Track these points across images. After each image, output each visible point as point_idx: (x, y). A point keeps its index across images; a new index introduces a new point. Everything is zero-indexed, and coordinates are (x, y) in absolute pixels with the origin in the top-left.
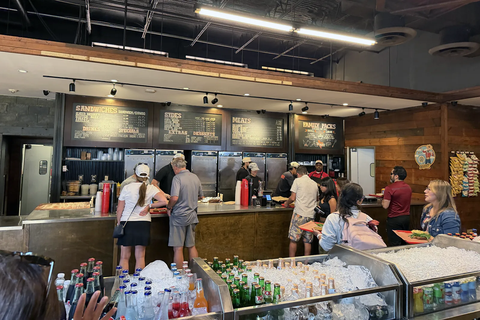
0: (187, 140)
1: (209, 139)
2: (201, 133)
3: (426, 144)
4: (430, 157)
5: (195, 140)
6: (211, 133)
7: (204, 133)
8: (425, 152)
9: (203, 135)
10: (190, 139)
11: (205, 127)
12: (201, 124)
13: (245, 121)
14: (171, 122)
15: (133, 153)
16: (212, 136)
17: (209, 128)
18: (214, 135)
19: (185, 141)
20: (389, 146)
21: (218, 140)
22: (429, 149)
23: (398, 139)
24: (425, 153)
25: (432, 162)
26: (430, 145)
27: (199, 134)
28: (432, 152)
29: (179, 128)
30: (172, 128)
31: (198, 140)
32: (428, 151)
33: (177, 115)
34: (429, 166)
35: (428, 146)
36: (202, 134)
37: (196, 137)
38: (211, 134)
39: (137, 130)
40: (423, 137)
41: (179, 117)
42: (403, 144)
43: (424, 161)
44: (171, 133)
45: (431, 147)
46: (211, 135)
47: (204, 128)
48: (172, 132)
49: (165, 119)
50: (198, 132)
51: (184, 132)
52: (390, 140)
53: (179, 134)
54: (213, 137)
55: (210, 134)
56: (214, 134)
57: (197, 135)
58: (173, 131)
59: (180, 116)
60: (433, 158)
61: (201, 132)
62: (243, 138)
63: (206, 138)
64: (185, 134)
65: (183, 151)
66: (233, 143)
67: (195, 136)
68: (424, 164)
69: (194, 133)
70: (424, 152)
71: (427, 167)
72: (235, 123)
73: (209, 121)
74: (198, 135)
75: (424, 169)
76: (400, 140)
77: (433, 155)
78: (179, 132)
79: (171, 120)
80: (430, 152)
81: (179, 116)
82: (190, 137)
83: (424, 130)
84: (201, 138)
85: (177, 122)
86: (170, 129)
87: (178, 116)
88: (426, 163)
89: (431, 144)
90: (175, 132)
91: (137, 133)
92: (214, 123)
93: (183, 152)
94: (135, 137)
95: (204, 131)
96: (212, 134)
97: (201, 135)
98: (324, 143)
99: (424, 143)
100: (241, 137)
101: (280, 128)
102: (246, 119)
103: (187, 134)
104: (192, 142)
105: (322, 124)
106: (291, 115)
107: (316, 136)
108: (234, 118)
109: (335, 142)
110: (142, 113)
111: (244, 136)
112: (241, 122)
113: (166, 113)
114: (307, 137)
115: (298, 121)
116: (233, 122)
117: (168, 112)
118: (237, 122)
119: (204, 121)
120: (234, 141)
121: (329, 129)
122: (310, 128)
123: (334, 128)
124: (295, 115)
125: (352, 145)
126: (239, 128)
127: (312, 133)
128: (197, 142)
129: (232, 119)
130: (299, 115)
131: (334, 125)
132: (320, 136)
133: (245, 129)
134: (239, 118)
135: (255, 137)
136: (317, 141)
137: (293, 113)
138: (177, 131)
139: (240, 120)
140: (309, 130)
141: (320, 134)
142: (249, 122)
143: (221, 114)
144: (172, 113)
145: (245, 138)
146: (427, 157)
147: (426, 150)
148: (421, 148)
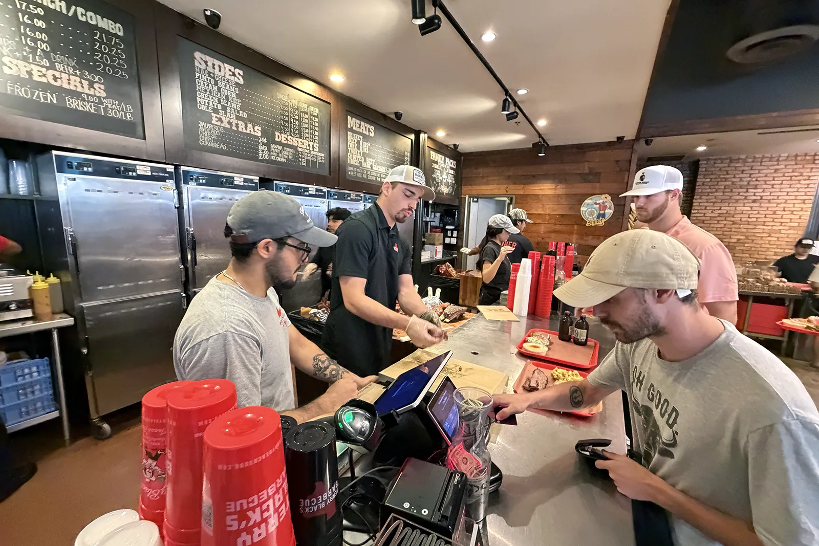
0: (263, 151)
1: (309, 158)
2: (292, 138)
3: (601, 194)
4: (605, 211)
5: (280, 155)
6: (311, 144)
7: (297, 139)
8: (599, 204)
9: (296, 145)
10: (269, 150)
11: (300, 125)
12: (292, 115)
13: (366, 131)
14: (216, 88)
15: (90, 169)
16: (313, 150)
17: (307, 131)
18: (317, 150)
19: (258, 154)
20: (538, 195)
21: (323, 161)
22: (605, 200)
23: (556, 187)
24: (598, 206)
25: (608, 217)
26: (607, 195)
27: (287, 139)
28: (609, 204)
29: (238, 112)
30: (220, 107)
31: (286, 157)
32: (603, 203)
33: (230, 70)
34: (603, 222)
35: (604, 196)
36: (294, 141)
37: (281, 148)
38: (311, 146)
39: (96, 86)
40: (598, 185)
41: (238, 81)
42: (563, 193)
43: (595, 215)
44: (219, 123)
45: (609, 198)
46: (311, 149)
47: (297, 127)
48: (220, 120)
49: (197, 75)
50: (286, 136)
51: (254, 128)
52: (542, 188)
53: (240, 129)
54: (315, 153)
55: (309, 145)
56: (317, 146)
57: (283, 141)
58: (223, 118)
59: (240, 78)
60: (609, 212)
61: (291, 136)
62: (364, 165)
63: (302, 154)
64: (256, 134)
65: (258, 178)
66: (349, 173)
67: (280, 143)
68: (595, 219)
69: (277, 136)
70: (596, 204)
71: (599, 223)
72: (351, 130)
73: (307, 113)
74: (286, 142)
75: (593, 225)
76: (558, 187)
77: (610, 208)
78: (241, 125)
79: (216, 83)
80: (606, 204)
81: (238, 76)
82: (267, 145)
83: (600, 175)
84: (291, 150)
85: (234, 95)
86: (216, 111)
87: (234, 75)
88: (598, 218)
89: (610, 195)
90: (229, 123)
91: (99, 98)
92: (316, 119)
93: (257, 181)
94: (93, 111)
95: (298, 136)
96: (313, 148)
97: (291, 144)
98: (448, 188)
99: (597, 192)
100: (360, 163)
101: (409, 155)
102: (368, 126)
103: (259, 134)
104: (273, 158)
105: (446, 158)
106: (423, 136)
107: (441, 176)
108: (349, 117)
109: (455, 187)
110: (116, 28)
111: (365, 161)
112: (361, 131)
113: (198, 55)
114: (434, 176)
115: (427, 148)
116: (349, 127)
117: (202, 52)
118: (354, 128)
119: (297, 109)
120: (351, 168)
121: (451, 168)
122: (436, 163)
123: (455, 167)
124: (426, 136)
125: (474, 193)
126: (358, 142)
127: (438, 171)
128: (284, 160)
129: (347, 120)
130: (429, 137)
131: (455, 162)
132: (445, 176)
133: (365, 146)
134: (359, 122)
135: (378, 165)
136: (442, 184)
137: (425, 133)
138: (234, 121)
139: (360, 125)
140: (436, 166)
141: (445, 174)
142: (372, 135)
143: (330, 104)
144: (217, 63)
145: (367, 165)
146: (600, 210)
147: (601, 201)
148: (592, 199)
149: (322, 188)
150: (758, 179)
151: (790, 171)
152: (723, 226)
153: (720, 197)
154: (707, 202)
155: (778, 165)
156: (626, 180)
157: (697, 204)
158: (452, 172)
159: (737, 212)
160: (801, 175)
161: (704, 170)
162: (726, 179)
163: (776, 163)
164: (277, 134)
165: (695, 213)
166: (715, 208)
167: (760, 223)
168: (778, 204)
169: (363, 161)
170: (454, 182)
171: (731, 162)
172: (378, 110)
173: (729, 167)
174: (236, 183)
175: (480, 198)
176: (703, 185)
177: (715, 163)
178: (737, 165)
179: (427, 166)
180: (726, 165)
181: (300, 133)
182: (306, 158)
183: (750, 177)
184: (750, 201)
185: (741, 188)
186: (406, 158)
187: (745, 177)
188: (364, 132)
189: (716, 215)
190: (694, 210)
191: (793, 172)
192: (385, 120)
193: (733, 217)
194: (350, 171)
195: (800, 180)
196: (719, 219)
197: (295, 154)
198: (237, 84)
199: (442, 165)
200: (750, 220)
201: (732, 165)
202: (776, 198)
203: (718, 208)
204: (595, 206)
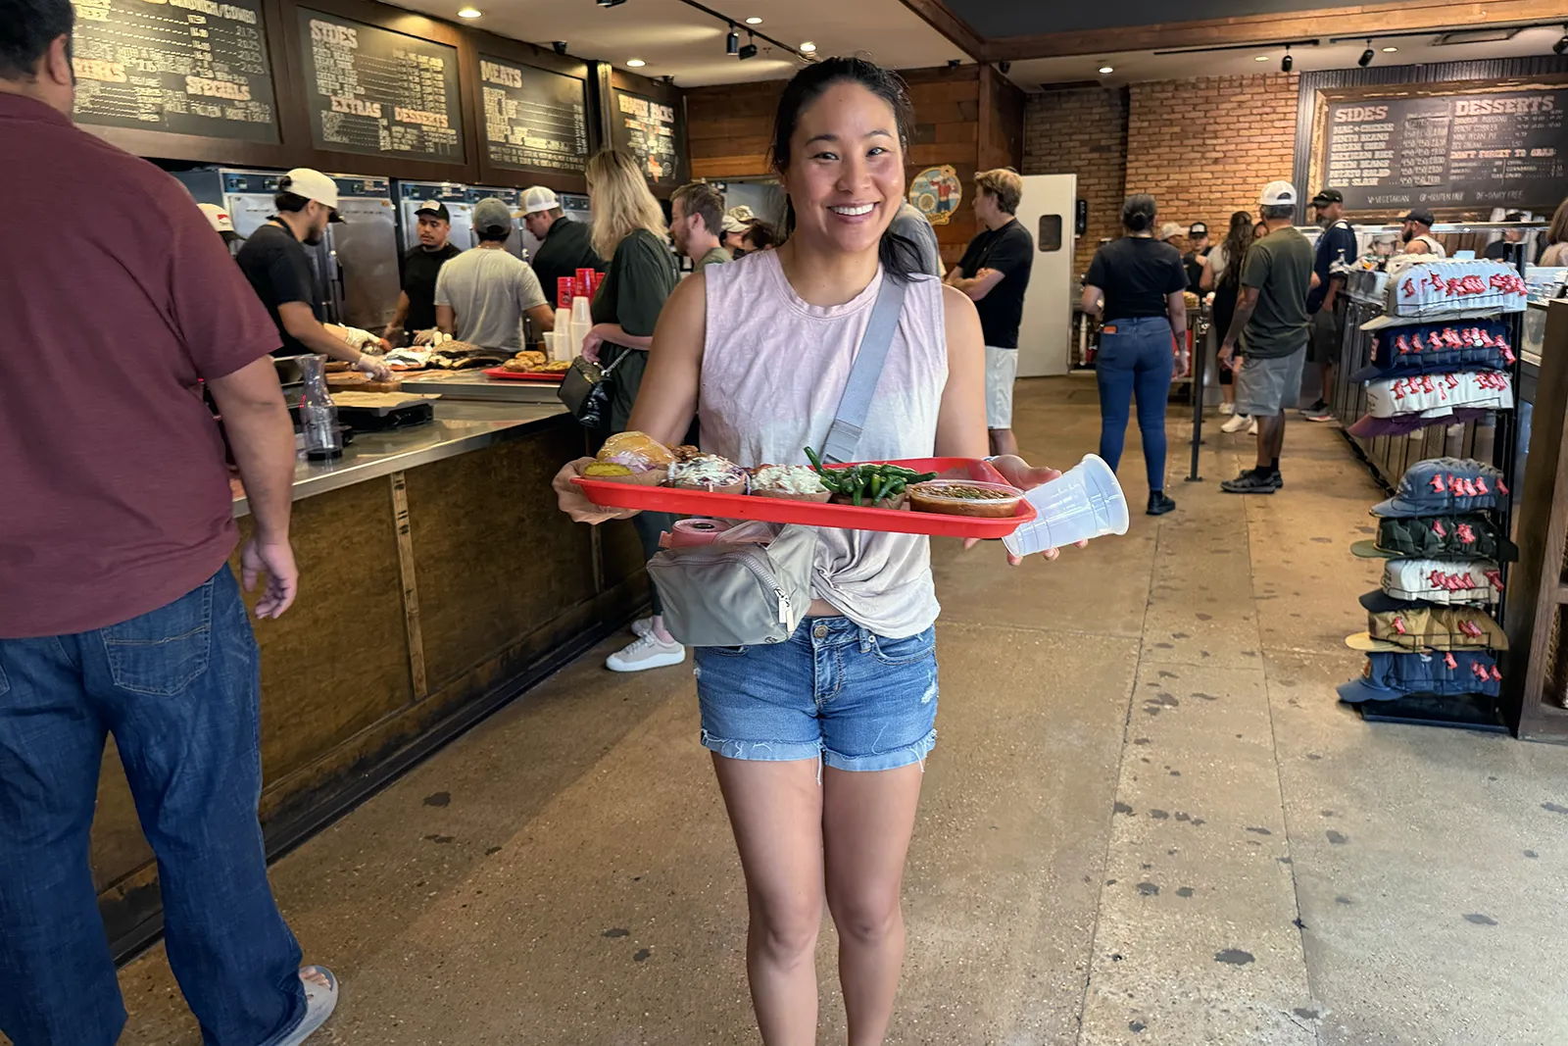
0: (384, 138)
1: (437, 140)
2: (414, 112)
3: (939, 165)
4: (947, 195)
5: (403, 140)
6: (438, 116)
7: (420, 113)
8: (937, 183)
9: (420, 122)
10: (391, 135)
11: (421, 91)
12: (411, 78)
13: (509, 80)
14: (332, 62)
15: (245, 186)
16: (441, 127)
17: (431, 98)
18: (446, 126)
19: (379, 143)
21: (456, 143)
22: (947, 175)
24: (936, 187)
25: (954, 206)
26: (948, 167)
27: (408, 115)
28: (954, 182)
29: (356, 88)
30: (338, 85)
31: (411, 142)
32: (944, 181)
33: (343, 33)
34: (947, 217)
35: (943, 168)
36: (417, 116)
37: (402, 130)
38: (438, 120)
39: (243, 89)
40: (933, 147)
41: (352, 45)
43: (934, 205)
44: (339, 108)
45: (953, 171)
46: (438, 125)
47: (419, 95)
48: (340, 104)
49: (315, 50)
50: (408, 111)
51: (372, 108)
53: (359, 112)
54: (443, 130)
55: (435, 120)
56: (445, 119)
57: (404, 120)
58: (342, 101)
59: (354, 40)
60: (955, 197)
61: (413, 109)
62: (511, 139)
63: (428, 135)
64: (375, 115)
65: (386, 178)
66: (492, 156)
67: (401, 123)
68: (935, 213)
69: (397, 114)
70: (933, 183)
71: (941, 220)
72: (488, 83)
73: (429, 70)
74: (408, 120)
77: (956, 191)
78: (360, 106)
79: (332, 56)
80: (949, 183)
81: (351, 38)
82: (388, 128)
83: (934, 130)
84: (415, 132)
85: (350, 65)
86: (335, 93)
87: (347, 38)
88: (939, 209)
89: (954, 165)
90: (348, 106)
91: (244, 98)
92: (440, 77)
93: (386, 183)
94: (243, 119)
95: (420, 108)
96: (441, 122)
97: (414, 121)
98: (661, 165)
99: (933, 160)
100: (506, 137)
101: (580, 109)
102: (510, 70)
103: (378, 114)
104: (396, 146)
105: (652, 105)
106: (603, 69)
107: (646, 142)
108: (483, 63)
109: (677, 163)
110: (247, 16)
111: (513, 133)
112: (502, 82)
113: (314, 23)
114: (631, 144)
115: (612, 91)
116: (484, 79)
117: (317, 19)
118: (492, 80)
119: (417, 67)
120: (493, 149)
121: (665, 124)
122: (633, 117)
123: (671, 121)
124: (609, 68)
125: (717, 172)
126: (499, 102)
127: (639, 134)
128: (407, 148)
129: (480, 67)
130: (614, 69)
131: (671, 110)
132: (652, 142)
133: (511, 105)
134: (496, 66)
135: (534, 136)
136: (648, 160)
137: (606, 63)
138: (353, 102)
139: (499, 72)
140: (632, 124)
141: (652, 137)
142: (518, 85)
143: (455, 47)
144: (331, 27)
145: (516, 139)
146: (940, 195)
147: (939, 179)
148: (924, 175)
149: (459, 185)
150: (1218, 120)
151: (1259, 104)
152: (1174, 209)
153: (1166, 157)
154: (1148, 166)
155: (1242, 93)
156: (975, 138)
157: (1133, 171)
158: (666, 131)
159: (1193, 183)
160: (1274, 112)
161: (1137, 104)
162: (1171, 123)
163: (1238, 90)
164: (397, 109)
165: (1132, 189)
166: (1160, 178)
167: (1227, 201)
168: (1248, 164)
169: (509, 133)
170: (672, 152)
171: (1176, 89)
172: (525, 40)
173: (1174, 98)
174: (367, 188)
175: (732, 183)
176: (1139, 133)
177: (1153, 92)
178: (1185, 95)
179: (616, 128)
180: (1170, 95)
181: (423, 104)
182: (434, 140)
183: (1205, 117)
184: (1210, 162)
185: (1194, 138)
186: (576, 116)
187: (1199, 118)
188: (507, 83)
189: (1164, 190)
190: (1130, 182)
191: (1263, 106)
192: (536, 53)
193: (1187, 192)
194: (493, 153)
195: (1272, 121)
196: (1168, 197)
197: (418, 136)
198: (351, 49)
199: (645, 120)
200: (1212, 196)
201: (1178, 94)
202: (1243, 153)
203: (1165, 177)
204: (932, 188)
